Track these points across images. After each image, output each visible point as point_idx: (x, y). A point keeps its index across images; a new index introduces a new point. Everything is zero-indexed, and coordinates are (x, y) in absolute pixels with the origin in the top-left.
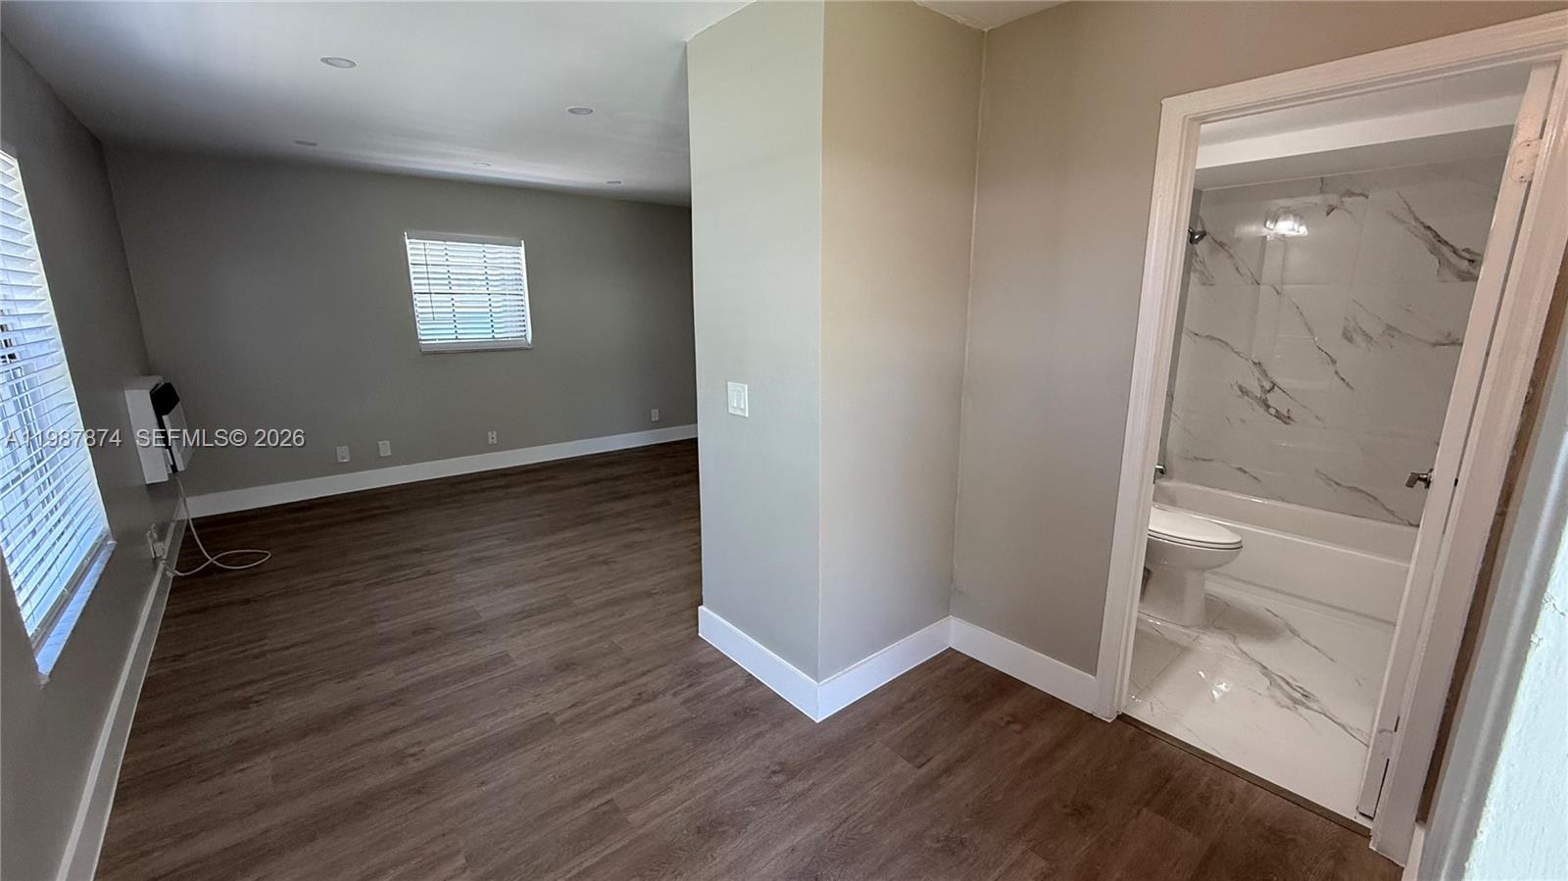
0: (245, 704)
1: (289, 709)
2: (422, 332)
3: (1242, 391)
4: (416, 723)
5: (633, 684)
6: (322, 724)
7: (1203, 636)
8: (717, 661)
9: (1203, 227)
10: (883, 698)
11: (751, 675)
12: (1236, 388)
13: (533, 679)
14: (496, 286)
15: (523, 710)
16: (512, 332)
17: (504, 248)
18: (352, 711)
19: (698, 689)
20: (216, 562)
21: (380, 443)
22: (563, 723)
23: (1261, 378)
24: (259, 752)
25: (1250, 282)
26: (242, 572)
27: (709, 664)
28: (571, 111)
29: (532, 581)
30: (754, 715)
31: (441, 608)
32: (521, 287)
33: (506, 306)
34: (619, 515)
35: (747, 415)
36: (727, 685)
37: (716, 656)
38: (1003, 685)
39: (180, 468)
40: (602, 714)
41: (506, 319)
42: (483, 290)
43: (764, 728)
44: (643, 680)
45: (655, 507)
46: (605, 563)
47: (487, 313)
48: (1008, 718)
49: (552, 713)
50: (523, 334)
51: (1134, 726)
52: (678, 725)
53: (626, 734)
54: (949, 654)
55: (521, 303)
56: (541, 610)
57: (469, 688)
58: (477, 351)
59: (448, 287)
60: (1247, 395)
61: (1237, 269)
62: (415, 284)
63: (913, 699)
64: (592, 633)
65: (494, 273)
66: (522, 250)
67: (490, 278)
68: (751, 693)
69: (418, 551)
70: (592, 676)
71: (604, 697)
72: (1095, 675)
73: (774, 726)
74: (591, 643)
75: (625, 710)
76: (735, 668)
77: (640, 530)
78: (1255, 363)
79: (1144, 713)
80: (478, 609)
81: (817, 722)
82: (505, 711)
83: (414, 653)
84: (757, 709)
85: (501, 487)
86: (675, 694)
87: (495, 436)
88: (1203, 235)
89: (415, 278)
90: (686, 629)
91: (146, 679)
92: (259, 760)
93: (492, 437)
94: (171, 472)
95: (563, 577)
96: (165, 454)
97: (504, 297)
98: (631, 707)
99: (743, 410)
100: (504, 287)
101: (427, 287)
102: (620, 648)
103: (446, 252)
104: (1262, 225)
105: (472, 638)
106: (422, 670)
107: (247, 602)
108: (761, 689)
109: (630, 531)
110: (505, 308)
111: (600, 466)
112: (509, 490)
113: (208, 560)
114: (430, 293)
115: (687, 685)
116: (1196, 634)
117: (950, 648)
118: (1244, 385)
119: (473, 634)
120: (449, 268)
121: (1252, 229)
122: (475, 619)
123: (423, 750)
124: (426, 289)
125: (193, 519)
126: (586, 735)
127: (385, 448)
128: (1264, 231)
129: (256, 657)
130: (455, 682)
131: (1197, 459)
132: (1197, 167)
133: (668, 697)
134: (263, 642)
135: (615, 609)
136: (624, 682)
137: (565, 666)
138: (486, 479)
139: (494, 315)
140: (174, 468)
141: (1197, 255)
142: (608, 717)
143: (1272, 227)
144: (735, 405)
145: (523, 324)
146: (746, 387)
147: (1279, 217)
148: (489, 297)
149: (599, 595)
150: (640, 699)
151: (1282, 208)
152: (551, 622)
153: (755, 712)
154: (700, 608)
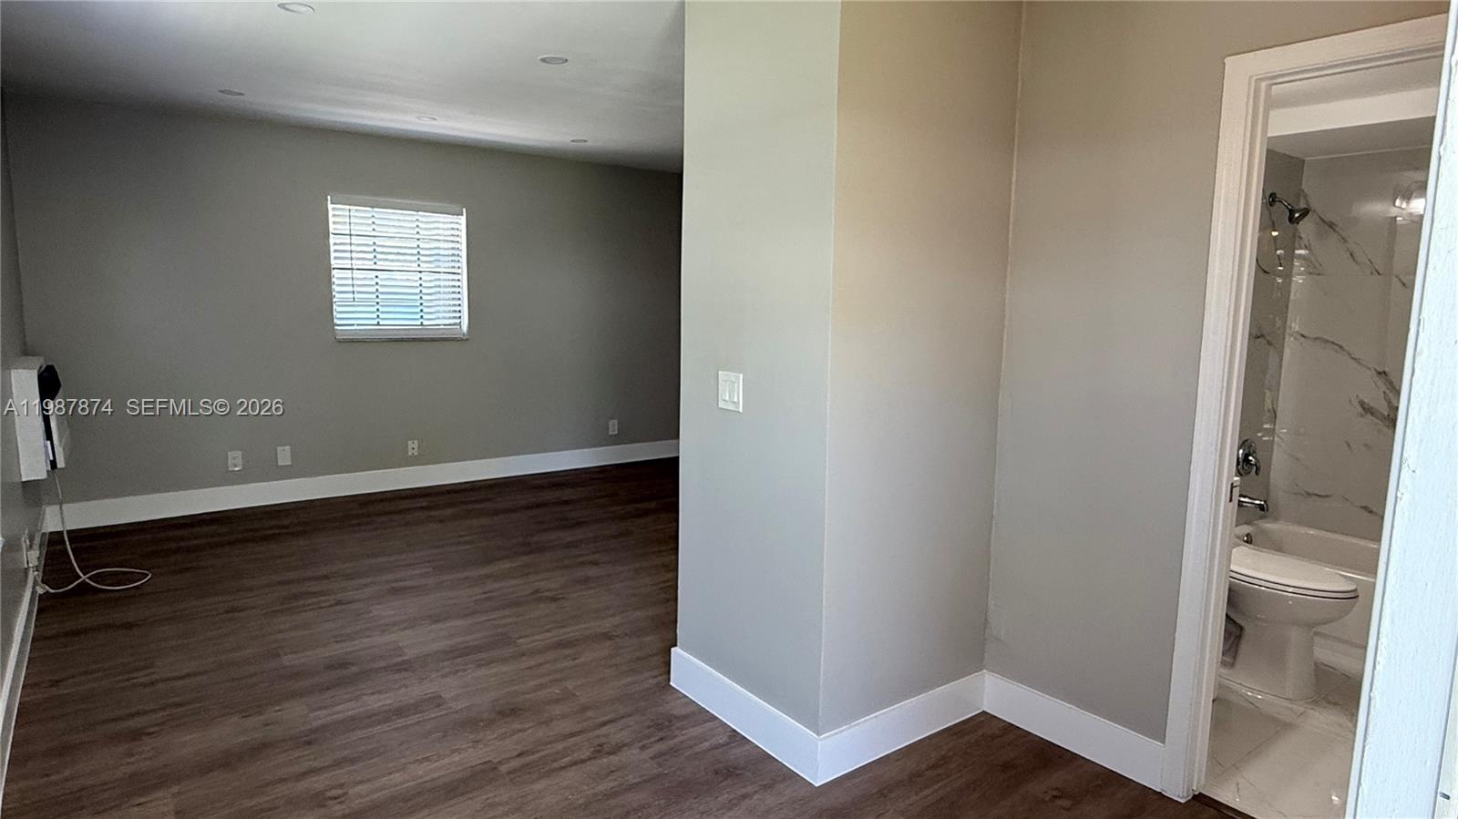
0: (136, 735)
1: (189, 743)
2: (339, 316)
3: (1364, 409)
4: (337, 764)
5: (591, 735)
6: (228, 760)
7: (1308, 711)
8: (693, 713)
9: (1307, 202)
10: (898, 763)
11: (734, 731)
12: (1357, 404)
13: (471, 723)
14: (430, 262)
15: (461, 756)
16: (445, 318)
17: (442, 218)
18: (258, 749)
19: (672, 743)
20: (87, 580)
21: (279, 448)
22: (509, 773)
23: (1388, 392)
24: (157, 787)
25: (1368, 273)
26: (117, 594)
27: (686, 717)
28: (544, 60)
29: (466, 616)
30: (737, 775)
31: (357, 642)
32: (459, 264)
33: (439, 286)
34: (569, 546)
35: (741, 411)
36: (706, 741)
37: (692, 709)
38: (1048, 756)
39: (61, 464)
40: (555, 765)
41: (437, 303)
42: (414, 266)
43: (749, 789)
44: (604, 730)
45: (615, 537)
46: (554, 599)
47: (416, 294)
48: (1055, 793)
49: (495, 761)
50: (458, 321)
51: (1215, 809)
52: (649, 781)
53: (585, 788)
54: (983, 719)
55: (457, 284)
56: (478, 649)
57: (396, 729)
58: (402, 340)
59: (372, 263)
60: (1372, 414)
61: (1351, 254)
62: (335, 258)
63: (934, 767)
64: (541, 676)
65: (428, 246)
66: (463, 219)
67: (422, 252)
68: (734, 751)
69: (326, 577)
70: (543, 723)
71: (560, 746)
72: (1163, 742)
73: (765, 787)
74: (541, 687)
75: (583, 761)
76: (716, 722)
77: (596, 563)
78: (1380, 373)
79: (1226, 795)
80: (401, 644)
81: (817, 785)
82: (440, 757)
83: (328, 689)
84: (743, 768)
85: (422, 508)
86: (643, 748)
87: (416, 446)
88: (1305, 213)
89: (335, 251)
90: (656, 677)
91: (20, 704)
92: (160, 794)
93: (413, 447)
94: (50, 469)
95: (507, 612)
96: (46, 447)
97: (437, 276)
98: (590, 759)
99: (736, 404)
100: (437, 264)
101: (349, 262)
102: (574, 695)
103: (373, 220)
104: (1391, 203)
105: (397, 676)
106: (339, 708)
107: (129, 626)
108: (747, 747)
109: (582, 564)
110: (437, 289)
111: (541, 488)
112: (433, 513)
113: (81, 577)
114: (352, 269)
115: (656, 738)
116: (1302, 709)
117: (984, 713)
118: (1366, 400)
119: (399, 671)
120: (376, 240)
121: (1376, 208)
122: (400, 656)
123: (346, 793)
124: (347, 264)
125: (68, 532)
126: (537, 786)
127: (284, 456)
128: (1393, 211)
129: (145, 685)
130: (379, 723)
131: (1309, 494)
132: (1269, 135)
133: (636, 751)
134: (150, 671)
135: (568, 652)
136: (581, 732)
137: (509, 711)
138: (403, 498)
139: (424, 297)
140: (53, 464)
141: (1300, 238)
142: (562, 768)
143: (1404, 206)
144: (727, 398)
145: (458, 309)
146: (741, 375)
147: (1412, 193)
148: (420, 275)
149: (549, 634)
150: (599, 751)
151: (1416, 182)
152: (492, 662)
153: (738, 772)
154: (673, 649)
